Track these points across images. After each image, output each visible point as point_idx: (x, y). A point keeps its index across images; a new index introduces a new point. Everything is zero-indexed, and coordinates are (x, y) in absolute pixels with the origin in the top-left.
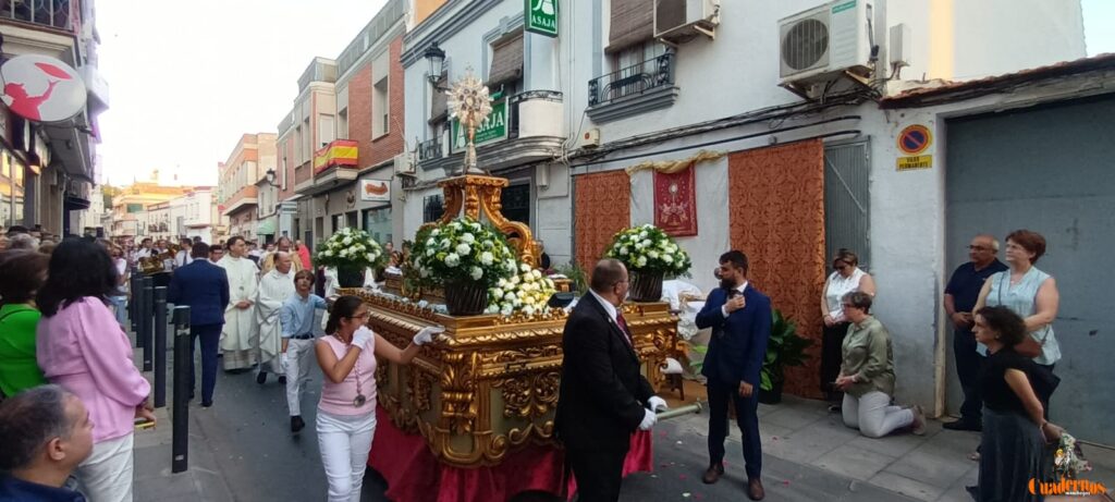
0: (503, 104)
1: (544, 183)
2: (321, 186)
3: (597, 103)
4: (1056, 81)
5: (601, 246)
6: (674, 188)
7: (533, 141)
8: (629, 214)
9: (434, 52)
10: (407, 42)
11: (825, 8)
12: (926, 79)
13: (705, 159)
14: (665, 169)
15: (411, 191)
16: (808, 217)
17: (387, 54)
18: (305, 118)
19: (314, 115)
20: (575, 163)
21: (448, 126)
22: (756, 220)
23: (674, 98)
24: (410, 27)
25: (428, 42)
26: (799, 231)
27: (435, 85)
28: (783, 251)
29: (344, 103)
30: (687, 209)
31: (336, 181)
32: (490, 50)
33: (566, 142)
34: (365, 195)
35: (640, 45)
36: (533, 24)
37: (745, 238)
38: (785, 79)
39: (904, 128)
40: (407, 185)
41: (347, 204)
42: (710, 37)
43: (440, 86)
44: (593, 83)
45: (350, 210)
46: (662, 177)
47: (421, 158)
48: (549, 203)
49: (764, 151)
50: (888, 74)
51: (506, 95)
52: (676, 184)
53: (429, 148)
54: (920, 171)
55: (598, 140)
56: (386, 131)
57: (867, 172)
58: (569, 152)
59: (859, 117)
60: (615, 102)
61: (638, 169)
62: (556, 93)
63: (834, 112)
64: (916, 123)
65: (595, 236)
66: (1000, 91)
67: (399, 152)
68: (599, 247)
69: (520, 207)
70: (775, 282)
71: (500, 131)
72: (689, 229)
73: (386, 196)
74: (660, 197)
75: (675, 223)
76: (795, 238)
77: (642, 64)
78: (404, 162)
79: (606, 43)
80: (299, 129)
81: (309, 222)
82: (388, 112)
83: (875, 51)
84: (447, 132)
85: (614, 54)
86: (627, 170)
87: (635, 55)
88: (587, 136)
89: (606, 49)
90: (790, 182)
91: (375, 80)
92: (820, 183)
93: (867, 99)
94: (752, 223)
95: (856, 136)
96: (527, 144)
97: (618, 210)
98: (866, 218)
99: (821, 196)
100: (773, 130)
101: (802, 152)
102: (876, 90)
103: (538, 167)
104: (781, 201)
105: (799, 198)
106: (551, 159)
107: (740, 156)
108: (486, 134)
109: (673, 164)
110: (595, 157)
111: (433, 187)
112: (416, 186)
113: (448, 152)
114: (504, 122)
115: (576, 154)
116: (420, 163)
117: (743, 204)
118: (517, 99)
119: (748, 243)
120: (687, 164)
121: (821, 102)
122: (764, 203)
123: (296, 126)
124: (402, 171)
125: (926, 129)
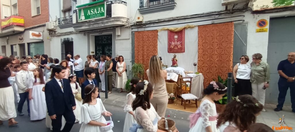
0: (104, 5)
1: (119, 34)
2: (5, 33)
3: (143, 7)
5: (146, 56)
6: (176, 37)
7: (118, 19)
8: (157, 45)
13: (189, 27)
14: (174, 30)
15: (54, 36)
16: (228, 46)
20: (133, 27)
21: (75, 12)
22: (209, 47)
23: (175, 7)
26: (225, 51)
28: (218, 57)
30: (181, 44)
31: (14, 31)
33: (130, 20)
34: (30, 37)
37: (204, 53)
39: (258, 20)
40: (52, 34)
41: (20, 41)
45: (21, 43)
46: (171, 33)
47: (59, 24)
48: (121, 41)
51: (105, 1)
52: (177, 35)
53: (63, 20)
54: (263, 33)
55: (143, 20)
56: (39, 13)
57: (247, 32)
58: (130, 24)
59: (244, 16)
60: (150, 7)
61: (162, 30)
62: (125, 2)
63: (236, 14)
64: (263, 19)
65: (143, 53)
67: (47, 22)
68: (145, 56)
69: (106, 43)
70: (215, 67)
71: (102, 14)
72: (181, 50)
73: (41, 38)
75: (176, 48)
76: (222, 53)
78: (52, 24)
82: (40, 6)
84: (75, 14)
86: (157, 30)
88: (139, 18)
90: (221, 36)
92: (233, 36)
93: (248, 10)
94: (207, 48)
95: (243, 22)
96: (116, 20)
97: (153, 44)
98: (246, 47)
99: (233, 40)
100: (213, 19)
101: (227, 26)
102: (250, 8)
103: (117, 29)
104: (218, 41)
105: (225, 41)
106: (124, 25)
107: (202, 26)
108: (95, 15)
109: (177, 29)
110: (142, 26)
111: (65, 35)
112: (56, 34)
113: (76, 21)
114: (104, 11)
115: (134, 24)
116: (58, 26)
117: (203, 42)
118: (110, 3)
119: (205, 55)
120: (182, 29)
121: (231, 11)
122: (212, 42)
124: (50, 28)
125: (266, 20)
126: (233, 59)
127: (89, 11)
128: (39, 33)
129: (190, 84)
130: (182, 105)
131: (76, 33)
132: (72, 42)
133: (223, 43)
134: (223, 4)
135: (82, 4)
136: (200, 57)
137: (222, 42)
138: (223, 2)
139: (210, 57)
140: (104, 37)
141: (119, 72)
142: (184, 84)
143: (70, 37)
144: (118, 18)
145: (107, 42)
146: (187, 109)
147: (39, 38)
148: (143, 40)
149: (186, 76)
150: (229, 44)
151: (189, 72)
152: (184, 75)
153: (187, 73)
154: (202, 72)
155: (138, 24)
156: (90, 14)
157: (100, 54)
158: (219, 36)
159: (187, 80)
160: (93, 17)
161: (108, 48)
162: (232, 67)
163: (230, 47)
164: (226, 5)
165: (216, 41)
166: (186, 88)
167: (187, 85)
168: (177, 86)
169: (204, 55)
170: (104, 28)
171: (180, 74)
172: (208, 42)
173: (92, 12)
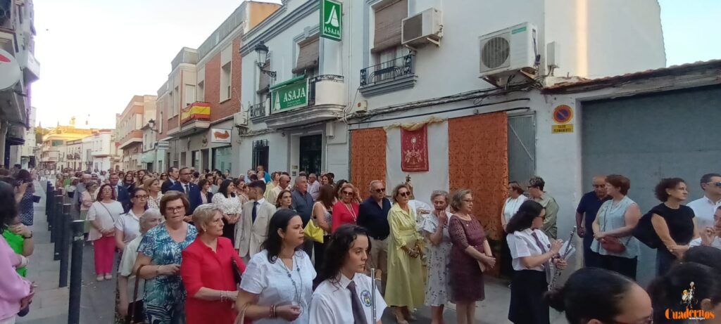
0: (306, 83)
1: (331, 134)
2: (185, 132)
3: (366, 84)
4: (646, 81)
6: (414, 140)
7: (324, 107)
8: (385, 156)
9: (261, 48)
10: (244, 40)
11: (508, 31)
12: (570, 76)
13: (433, 122)
14: (409, 128)
15: (245, 137)
16: (498, 161)
17: (231, 47)
18: (175, 86)
19: (182, 85)
20: (351, 122)
21: (269, 96)
22: (465, 162)
23: (414, 82)
24: (246, 30)
25: (257, 41)
26: (492, 170)
27: (262, 69)
29: (202, 77)
30: (422, 154)
31: (195, 129)
32: (298, 48)
33: (346, 109)
34: (214, 139)
35: (394, 48)
36: (325, 32)
37: (459, 173)
38: (484, 74)
39: (557, 106)
40: (242, 133)
41: (202, 144)
42: (437, 45)
43: (265, 69)
44: (363, 71)
45: (207, 148)
46: (407, 133)
47: (251, 115)
48: (335, 147)
49: (470, 118)
50: (546, 73)
51: (307, 77)
52: (415, 138)
53: (257, 109)
54: (566, 134)
55: (366, 108)
56: (229, 97)
57: (534, 133)
58: (348, 115)
59: (529, 99)
60: (377, 84)
61: (391, 127)
62: (339, 77)
63: (512, 95)
64: (563, 104)
65: (363, 170)
66: (613, 86)
67: (238, 111)
68: (366, 177)
69: (314, 149)
71: (303, 100)
72: (423, 166)
73: (228, 140)
74: (405, 146)
75: (414, 163)
76: (489, 175)
77: (395, 60)
78: (240, 118)
79: (372, 46)
80: (171, 94)
81: (176, 155)
82: (231, 85)
83: (538, 58)
84: (269, 99)
85: (377, 53)
86: (385, 128)
87: (390, 54)
88: (359, 105)
89: (372, 50)
90: (486, 139)
91: (223, 63)
92: (505, 140)
93: (533, 88)
94: (463, 164)
95: (527, 111)
96: (321, 109)
97: (378, 153)
98: (534, 163)
99: (505, 148)
101: (494, 119)
102: (537, 83)
103: (328, 124)
104: (481, 151)
105: (492, 149)
106: (336, 119)
107: (455, 121)
108: (294, 102)
109: (411, 126)
110: (364, 119)
111: (259, 135)
112: (248, 134)
113: (269, 113)
114: (305, 94)
115: (352, 116)
116: (251, 119)
117: (457, 152)
118: (314, 80)
119: (460, 177)
120: (420, 126)
121: (506, 89)
122: (470, 152)
123: (170, 92)
124: (239, 124)
125: (570, 108)
127: (286, 95)
128: (226, 132)
131: (273, 132)
132: (267, 148)
133: (490, 155)
134: (483, 78)
137: (488, 152)
138: (480, 75)
139: (468, 182)
143: (264, 138)
145: (317, 148)
147: (226, 139)
155: (358, 115)
156: (287, 100)
160: (291, 105)
161: (318, 159)
164: (492, 79)
165: (478, 149)
169: (458, 177)
170: (306, 124)
172: (464, 151)
173: (290, 96)
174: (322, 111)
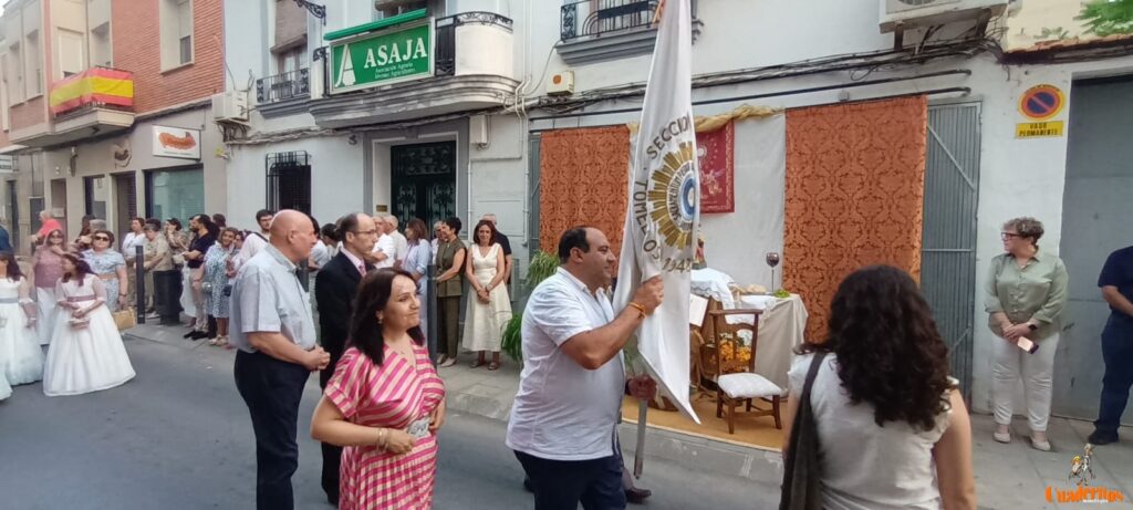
0: (426, 28)
1: (484, 140)
2: (65, 134)
3: (575, 36)
6: (701, 152)
7: (478, 81)
8: (627, 183)
13: (750, 116)
15: (240, 146)
16: (905, 189)
18: (28, 30)
19: (47, 29)
20: (534, 114)
22: (827, 191)
23: (696, 36)
26: (890, 207)
28: (865, 232)
29: (102, 13)
30: (721, 181)
31: (96, 127)
33: (523, 87)
34: (154, 149)
37: (809, 215)
39: (1026, 88)
40: (232, 138)
41: (118, 162)
44: (567, 9)
45: (119, 170)
47: (260, 99)
48: (492, 167)
51: (431, 15)
52: (705, 147)
53: (275, 87)
54: (1046, 139)
55: (572, 86)
57: (979, 139)
58: (526, 101)
59: (969, 72)
60: (602, 36)
62: (505, 20)
63: (936, 64)
64: (1045, 83)
67: (215, 92)
69: (432, 172)
71: (420, 64)
72: (721, 203)
73: (193, 152)
76: (881, 218)
78: (233, 101)
80: (15, 48)
81: (36, 187)
82: (191, 33)
84: (320, 61)
86: (627, 126)
88: (557, 80)
90: (876, 148)
92: (923, 150)
93: (984, 50)
94: (818, 198)
95: (964, 95)
96: (470, 85)
97: (610, 179)
98: (975, 194)
99: (922, 166)
100: (846, 83)
101: (898, 110)
102: (993, 40)
103: (472, 118)
104: (863, 172)
105: (891, 168)
106: (500, 107)
107: (803, 112)
108: (394, 68)
109: (704, 121)
110: (569, 108)
111: (282, 141)
112: (249, 139)
113: (322, 91)
114: (427, 52)
115: (540, 103)
116: (258, 107)
117: (807, 174)
118: (450, 21)
119: (813, 222)
120: (724, 122)
121: (916, 52)
122: (839, 173)
123: (12, 43)
124: (227, 116)
125: (1058, 90)
126: (921, 242)
127: (370, 52)
128: (188, 134)
129: (751, 338)
130: (719, 414)
131: (322, 136)
132: (306, 170)
133: (883, 179)
134: (885, 28)
135: (346, 25)
136: (791, 232)
137: (881, 173)
138: (885, 18)
139: (832, 232)
140: (424, 150)
141: (479, 288)
142: (731, 336)
143: (298, 149)
144: (481, 79)
145: (435, 170)
146: (739, 433)
147: (188, 151)
148: (573, 165)
149: (736, 304)
150: (908, 183)
151: (749, 290)
152: (729, 302)
153: (741, 294)
154: (798, 291)
155: (554, 100)
156: (374, 65)
157: (411, 213)
158: (867, 148)
159: (741, 321)
160: (385, 75)
161: (439, 192)
162: (917, 271)
163: (912, 192)
164: (898, 30)
165: (856, 168)
166: (735, 353)
167: (741, 341)
168: (702, 341)
169: (808, 223)
170: (426, 118)
171: (715, 297)
172: (823, 172)
173: (382, 55)
174: (473, 89)
